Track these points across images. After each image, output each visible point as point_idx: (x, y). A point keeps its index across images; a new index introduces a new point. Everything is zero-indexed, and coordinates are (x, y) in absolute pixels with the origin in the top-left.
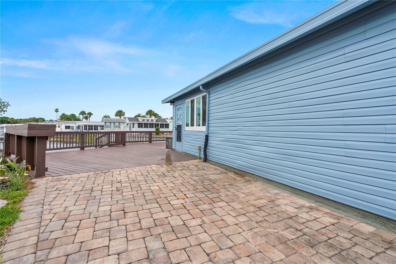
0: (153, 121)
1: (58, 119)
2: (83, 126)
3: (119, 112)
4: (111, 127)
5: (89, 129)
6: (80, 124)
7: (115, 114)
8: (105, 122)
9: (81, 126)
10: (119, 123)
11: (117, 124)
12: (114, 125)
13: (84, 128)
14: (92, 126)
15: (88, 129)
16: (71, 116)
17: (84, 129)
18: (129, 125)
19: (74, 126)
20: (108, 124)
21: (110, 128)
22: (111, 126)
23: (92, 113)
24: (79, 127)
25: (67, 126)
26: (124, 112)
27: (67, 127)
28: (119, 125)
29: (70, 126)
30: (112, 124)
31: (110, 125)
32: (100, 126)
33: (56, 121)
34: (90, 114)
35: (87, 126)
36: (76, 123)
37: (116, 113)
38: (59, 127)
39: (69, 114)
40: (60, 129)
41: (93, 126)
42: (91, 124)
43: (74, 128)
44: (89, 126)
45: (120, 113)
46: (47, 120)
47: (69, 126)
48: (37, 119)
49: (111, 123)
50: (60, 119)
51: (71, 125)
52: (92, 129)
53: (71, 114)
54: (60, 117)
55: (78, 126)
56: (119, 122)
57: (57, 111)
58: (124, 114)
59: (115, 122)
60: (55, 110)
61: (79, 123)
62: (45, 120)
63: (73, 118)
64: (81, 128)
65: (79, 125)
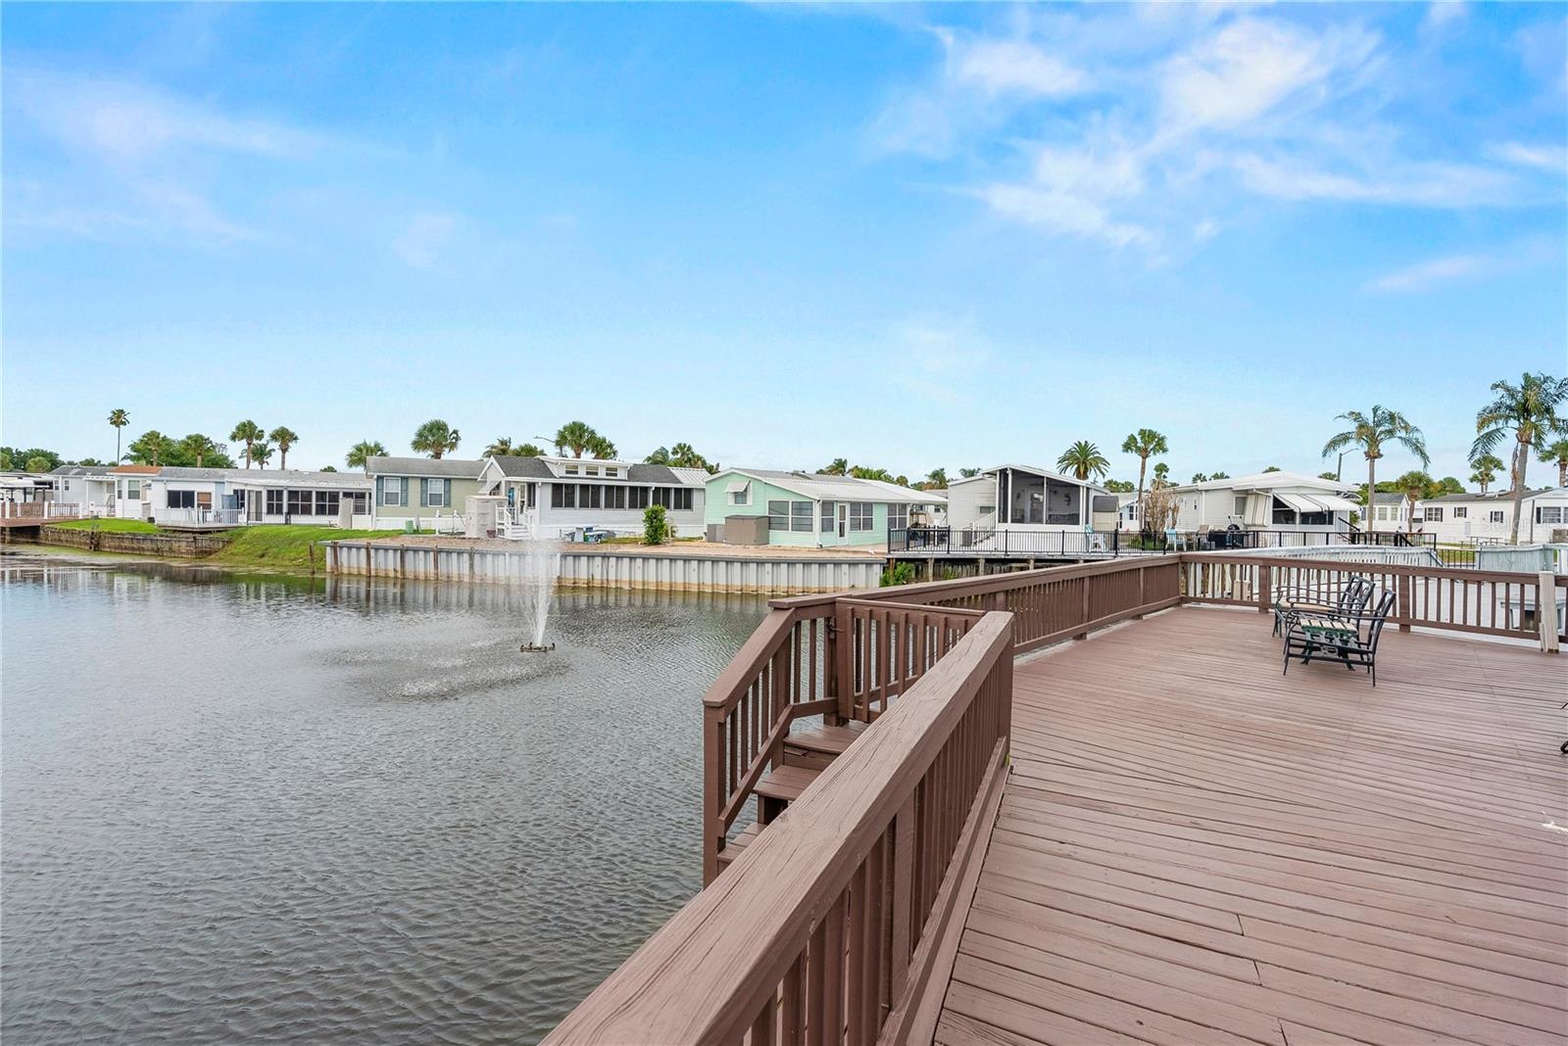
0: (616, 475)
1: (125, 458)
2: (259, 493)
3: (430, 430)
4: (410, 499)
5: (293, 510)
6: (246, 485)
7: (413, 438)
8: (378, 477)
9: (249, 491)
10: (448, 480)
11: (437, 487)
12: (424, 491)
13: (269, 505)
14: (307, 496)
15: (285, 509)
16: (188, 444)
17: (264, 509)
18: (503, 495)
19: (210, 494)
20: (393, 487)
21: (405, 504)
22: (410, 495)
23: (291, 430)
24: (243, 499)
25: (179, 492)
26: (455, 432)
27: (176, 500)
28: (448, 492)
29: (193, 492)
30: (414, 487)
31: (405, 490)
32: (347, 495)
33: (114, 464)
34: (284, 437)
35: (280, 493)
36: (226, 480)
37: (420, 435)
38: (134, 495)
39: (182, 437)
40: (140, 507)
41: (311, 492)
42: (302, 484)
43: (216, 503)
44: (293, 494)
45: (435, 437)
46: (70, 463)
47: (184, 493)
48: (19, 453)
49: (410, 481)
50: (132, 458)
51: (197, 488)
52: (306, 511)
53: (189, 437)
54: (133, 448)
55: (236, 492)
56: (446, 480)
57: (118, 419)
58: (457, 439)
59: (426, 479)
60: (111, 415)
61: (238, 480)
62: (60, 458)
63: (198, 453)
64: (250, 504)
65: (243, 488)
